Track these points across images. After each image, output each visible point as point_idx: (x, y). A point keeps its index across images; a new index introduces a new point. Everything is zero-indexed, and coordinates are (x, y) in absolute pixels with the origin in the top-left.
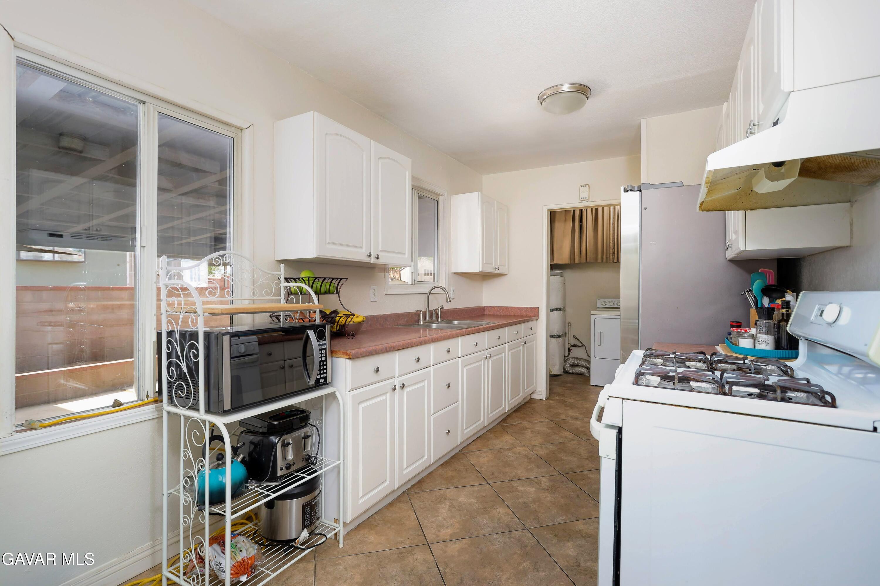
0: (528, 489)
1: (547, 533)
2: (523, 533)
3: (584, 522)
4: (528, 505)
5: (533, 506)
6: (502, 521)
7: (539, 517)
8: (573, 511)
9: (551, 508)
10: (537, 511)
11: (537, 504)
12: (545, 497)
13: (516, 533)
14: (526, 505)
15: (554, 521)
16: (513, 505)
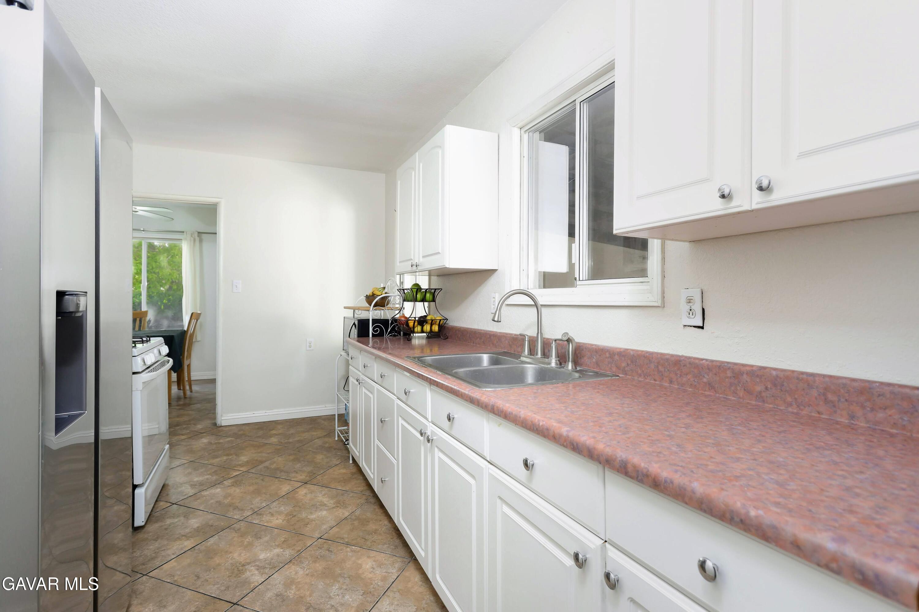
0: (269, 555)
1: (221, 524)
2: (243, 516)
3: (184, 549)
4: (254, 538)
5: (249, 539)
6: (268, 515)
7: (236, 532)
8: (200, 555)
9: (228, 546)
10: (241, 536)
11: (246, 543)
12: (240, 554)
13: (249, 513)
14: (257, 537)
15: (219, 536)
16: (271, 531)
